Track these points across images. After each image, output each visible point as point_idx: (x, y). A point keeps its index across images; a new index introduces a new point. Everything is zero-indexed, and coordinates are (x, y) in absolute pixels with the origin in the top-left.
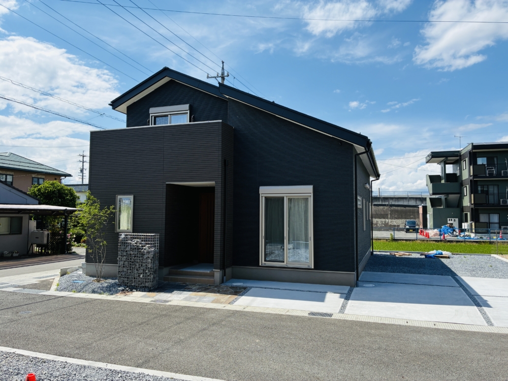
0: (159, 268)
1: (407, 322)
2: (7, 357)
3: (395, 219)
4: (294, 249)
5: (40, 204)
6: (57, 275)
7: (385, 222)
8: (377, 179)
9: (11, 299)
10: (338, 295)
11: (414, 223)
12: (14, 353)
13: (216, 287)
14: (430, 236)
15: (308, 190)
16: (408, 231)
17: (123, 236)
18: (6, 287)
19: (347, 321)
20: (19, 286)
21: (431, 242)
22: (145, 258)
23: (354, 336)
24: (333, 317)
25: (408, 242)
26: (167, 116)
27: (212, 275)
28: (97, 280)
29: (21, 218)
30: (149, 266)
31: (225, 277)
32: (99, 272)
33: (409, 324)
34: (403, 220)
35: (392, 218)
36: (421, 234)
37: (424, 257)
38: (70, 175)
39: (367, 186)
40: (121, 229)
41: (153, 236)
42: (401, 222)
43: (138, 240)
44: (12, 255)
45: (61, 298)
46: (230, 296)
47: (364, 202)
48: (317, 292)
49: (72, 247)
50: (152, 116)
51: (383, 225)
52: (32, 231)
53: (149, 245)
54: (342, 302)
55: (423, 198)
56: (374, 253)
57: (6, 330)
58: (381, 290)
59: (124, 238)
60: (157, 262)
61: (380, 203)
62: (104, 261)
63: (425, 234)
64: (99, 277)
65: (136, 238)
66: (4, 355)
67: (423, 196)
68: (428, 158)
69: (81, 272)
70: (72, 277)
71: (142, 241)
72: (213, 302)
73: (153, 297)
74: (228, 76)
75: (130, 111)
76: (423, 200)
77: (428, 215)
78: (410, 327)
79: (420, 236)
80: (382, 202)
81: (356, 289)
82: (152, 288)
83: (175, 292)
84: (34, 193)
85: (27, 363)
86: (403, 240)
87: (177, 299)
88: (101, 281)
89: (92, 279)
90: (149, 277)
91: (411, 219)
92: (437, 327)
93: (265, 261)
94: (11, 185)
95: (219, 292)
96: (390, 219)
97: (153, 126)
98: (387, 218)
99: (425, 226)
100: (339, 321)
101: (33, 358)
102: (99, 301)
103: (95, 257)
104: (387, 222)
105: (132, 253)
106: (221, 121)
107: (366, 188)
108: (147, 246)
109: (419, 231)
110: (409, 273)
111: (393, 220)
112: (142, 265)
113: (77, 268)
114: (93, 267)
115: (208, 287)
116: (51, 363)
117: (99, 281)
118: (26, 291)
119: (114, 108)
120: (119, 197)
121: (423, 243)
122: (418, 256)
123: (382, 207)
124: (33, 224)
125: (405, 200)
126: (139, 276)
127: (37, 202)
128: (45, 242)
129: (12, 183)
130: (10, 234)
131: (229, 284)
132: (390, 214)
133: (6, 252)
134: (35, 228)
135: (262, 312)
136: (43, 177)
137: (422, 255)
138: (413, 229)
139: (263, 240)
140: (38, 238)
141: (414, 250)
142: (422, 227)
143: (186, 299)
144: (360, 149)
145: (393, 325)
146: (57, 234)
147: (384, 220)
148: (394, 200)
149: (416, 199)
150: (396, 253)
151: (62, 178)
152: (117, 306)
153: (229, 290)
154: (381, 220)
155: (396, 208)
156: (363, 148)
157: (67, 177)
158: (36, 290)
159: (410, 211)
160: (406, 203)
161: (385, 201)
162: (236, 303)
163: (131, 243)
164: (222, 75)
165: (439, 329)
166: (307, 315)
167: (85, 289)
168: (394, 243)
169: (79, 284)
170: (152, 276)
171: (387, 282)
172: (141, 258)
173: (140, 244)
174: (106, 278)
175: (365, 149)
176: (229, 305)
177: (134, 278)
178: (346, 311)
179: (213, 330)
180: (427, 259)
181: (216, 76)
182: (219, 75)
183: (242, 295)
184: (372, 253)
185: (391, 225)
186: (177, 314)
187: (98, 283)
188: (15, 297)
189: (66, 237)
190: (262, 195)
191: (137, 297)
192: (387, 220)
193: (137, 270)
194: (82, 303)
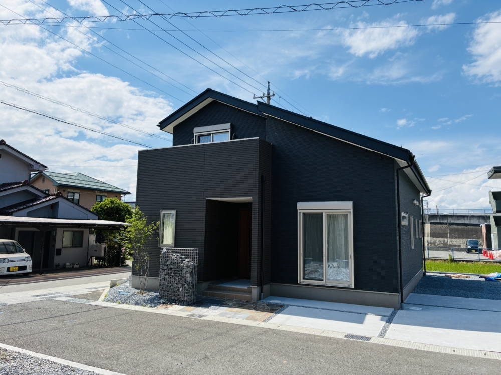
0: (198, 283)
1: (454, 351)
2: (41, 365)
3: (455, 239)
4: (338, 267)
5: (99, 219)
6: (107, 287)
7: (444, 241)
8: (428, 196)
9: (61, 308)
10: (380, 317)
11: (477, 243)
12: (48, 360)
13: (253, 304)
14: (495, 257)
15: (348, 206)
16: (469, 251)
17: (165, 250)
18: (59, 297)
19: (386, 346)
20: (71, 296)
21: (496, 264)
22: (184, 272)
23: (391, 364)
24: (371, 341)
25: (470, 264)
26: (210, 135)
27: (250, 292)
28: (140, 292)
29: (82, 232)
30: (188, 280)
31: (262, 294)
32: (143, 285)
33: (455, 353)
34: (464, 240)
35: (452, 238)
36: (484, 255)
37: (484, 280)
38: (129, 193)
39: (416, 202)
40: (165, 243)
41: (193, 250)
42: (462, 242)
43: (179, 255)
44: (73, 267)
45: (106, 309)
46: (265, 313)
47: (412, 219)
48: (357, 313)
49: (126, 261)
50: (196, 136)
51: (442, 245)
52: (92, 244)
53: (189, 260)
54: (383, 326)
55: (486, 216)
56: (427, 274)
57: (49, 338)
58: (429, 314)
59: (165, 252)
60: (196, 277)
61: (438, 221)
62: (147, 275)
63: (489, 255)
64: (143, 289)
65: (176, 253)
66: (39, 362)
67: (486, 215)
68: (491, 174)
69: (129, 285)
70: (119, 289)
71: (182, 255)
72: (248, 319)
73: (190, 312)
74: (273, 95)
75: (177, 132)
76: (486, 218)
77: (492, 235)
78: (456, 356)
79: (482, 257)
80: (440, 220)
81: (400, 312)
82: (190, 303)
83: (212, 307)
84: (96, 210)
85: (57, 371)
86: (463, 261)
87: (213, 314)
88: (145, 293)
89: (137, 291)
90: (188, 292)
91: (473, 239)
92: (487, 358)
93: (304, 279)
94: (77, 203)
95: (255, 309)
96: (450, 238)
97: (197, 144)
98: (447, 238)
99: (489, 246)
100: (378, 346)
101: (64, 366)
102: (140, 313)
103: (139, 270)
104: (446, 242)
105: (172, 267)
106: (258, 138)
107: (414, 205)
108: (187, 260)
109: (483, 252)
110: (464, 297)
111: (454, 240)
112: (181, 279)
113: (126, 281)
114: (138, 280)
115: (245, 304)
116: (80, 372)
117: (142, 294)
118: (78, 301)
119: (161, 129)
120: (163, 213)
121: (487, 265)
122: (477, 279)
123: (440, 226)
124: (93, 238)
125: (466, 219)
126: (178, 290)
127: (97, 218)
128: (102, 255)
129: (79, 200)
130: (72, 247)
131: (266, 301)
132: (450, 233)
133: (68, 264)
134: (94, 243)
135: (296, 331)
136: (106, 195)
137: (481, 277)
138: (475, 249)
139: (302, 257)
140: (96, 251)
141: (475, 273)
142: (486, 248)
143: (221, 315)
144: (403, 163)
145: (438, 353)
146: (113, 248)
147: (443, 239)
148: (454, 218)
149: (479, 217)
150: (452, 275)
151: (122, 196)
152: (154, 318)
153: (264, 308)
154: (439, 239)
155: (456, 227)
156: (405, 162)
157: (126, 195)
158: (85, 300)
159: (472, 231)
160: (467, 222)
161: (443, 220)
162: (270, 322)
163: (171, 258)
164: (268, 95)
165: (489, 360)
166: (342, 337)
167: (128, 301)
168: (454, 264)
169: (124, 296)
170: (191, 291)
171: (436, 306)
172: (180, 273)
173: (180, 258)
174: (149, 290)
175: (408, 163)
176: (264, 323)
177: (174, 292)
178: (387, 336)
179: (242, 348)
180: (487, 282)
181: (262, 96)
182: (265, 95)
183: (278, 313)
184: (425, 274)
185: (450, 245)
186: (209, 330)
187: (141, 296)
188: (66, 306)
189: (120, 251)
190: (300, 211)
191: (176, 310)
192: (446, 240)
193: (177, 284)
194: (123, 315)
